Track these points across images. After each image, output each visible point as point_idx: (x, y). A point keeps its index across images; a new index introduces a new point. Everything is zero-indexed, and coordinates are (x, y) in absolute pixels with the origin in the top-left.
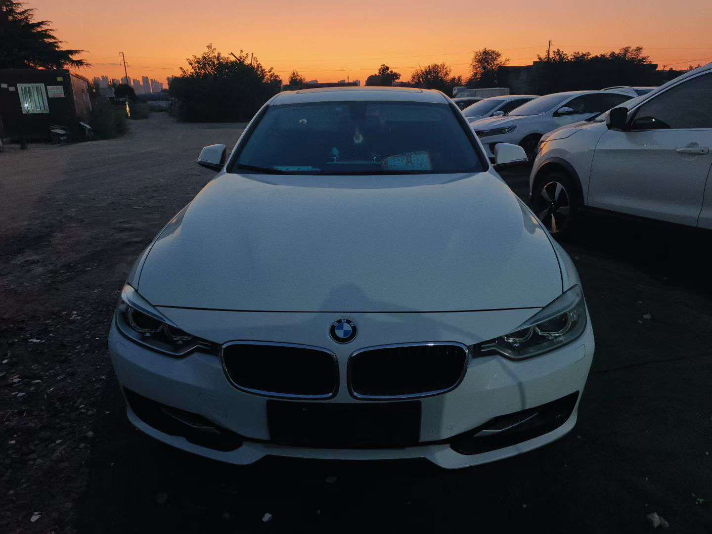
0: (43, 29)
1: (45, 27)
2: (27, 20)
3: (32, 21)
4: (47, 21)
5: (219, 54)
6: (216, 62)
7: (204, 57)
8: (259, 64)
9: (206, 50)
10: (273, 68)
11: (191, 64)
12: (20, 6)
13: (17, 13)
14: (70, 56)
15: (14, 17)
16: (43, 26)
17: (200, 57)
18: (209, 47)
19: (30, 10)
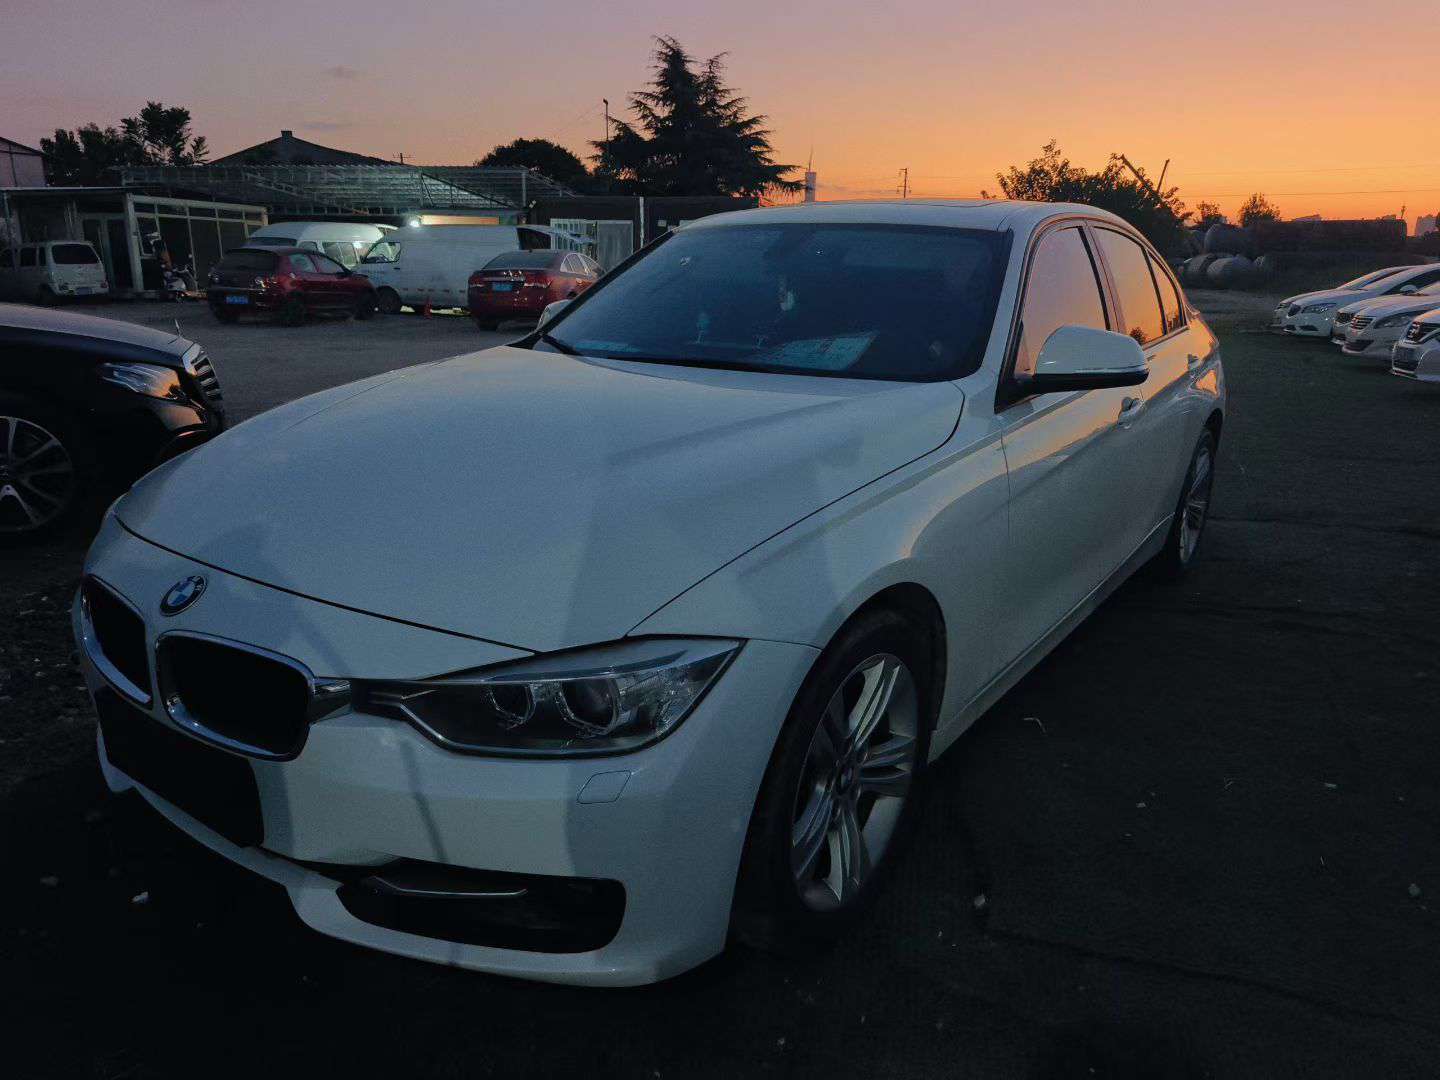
0: (753, 131)
1: (756, 128)
2: (735, 117)
3: (744, 118)
4: (761, 117)
5: (1066, 164)
6: (1055, 179)
7: (1033, 170)
8: (1148, 181)
9: (1041, 154)
10: (1177, 189)
11: (1004, 185)
12: (726, 95)
13: (720, 107)
14: (780, 176)
15: (714, 112)
16: (754, 126)
17: (1025, 170)
18: (1048, 148)
19: (739, 99)
